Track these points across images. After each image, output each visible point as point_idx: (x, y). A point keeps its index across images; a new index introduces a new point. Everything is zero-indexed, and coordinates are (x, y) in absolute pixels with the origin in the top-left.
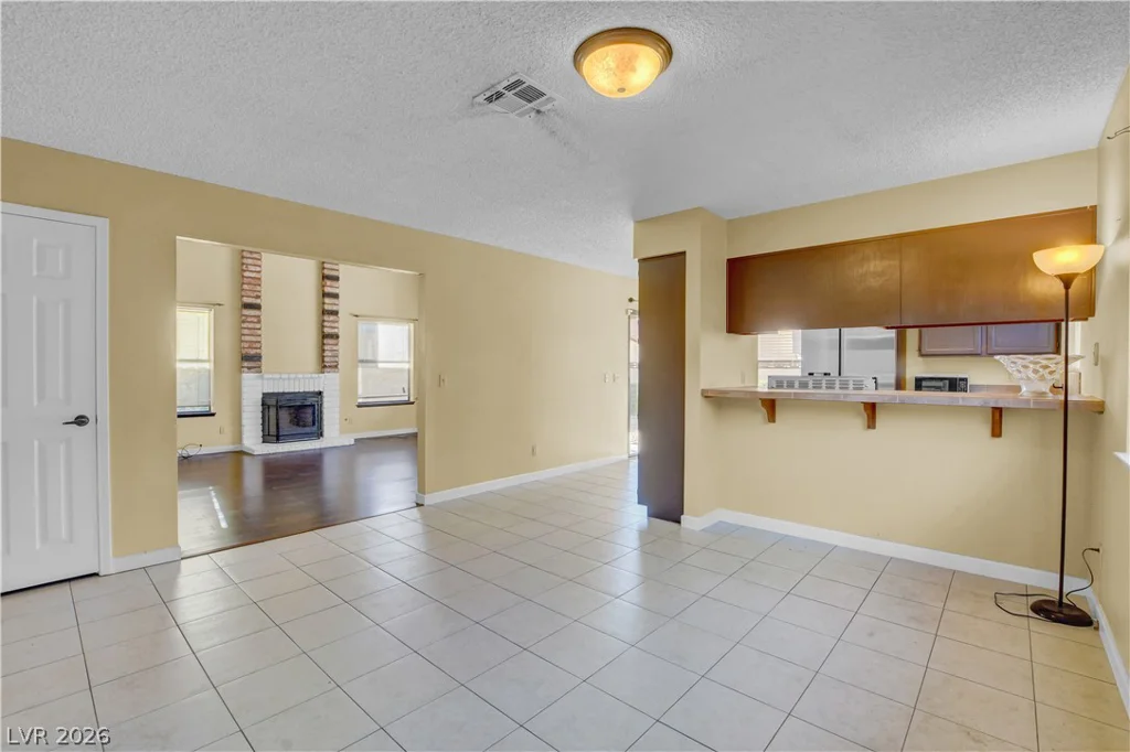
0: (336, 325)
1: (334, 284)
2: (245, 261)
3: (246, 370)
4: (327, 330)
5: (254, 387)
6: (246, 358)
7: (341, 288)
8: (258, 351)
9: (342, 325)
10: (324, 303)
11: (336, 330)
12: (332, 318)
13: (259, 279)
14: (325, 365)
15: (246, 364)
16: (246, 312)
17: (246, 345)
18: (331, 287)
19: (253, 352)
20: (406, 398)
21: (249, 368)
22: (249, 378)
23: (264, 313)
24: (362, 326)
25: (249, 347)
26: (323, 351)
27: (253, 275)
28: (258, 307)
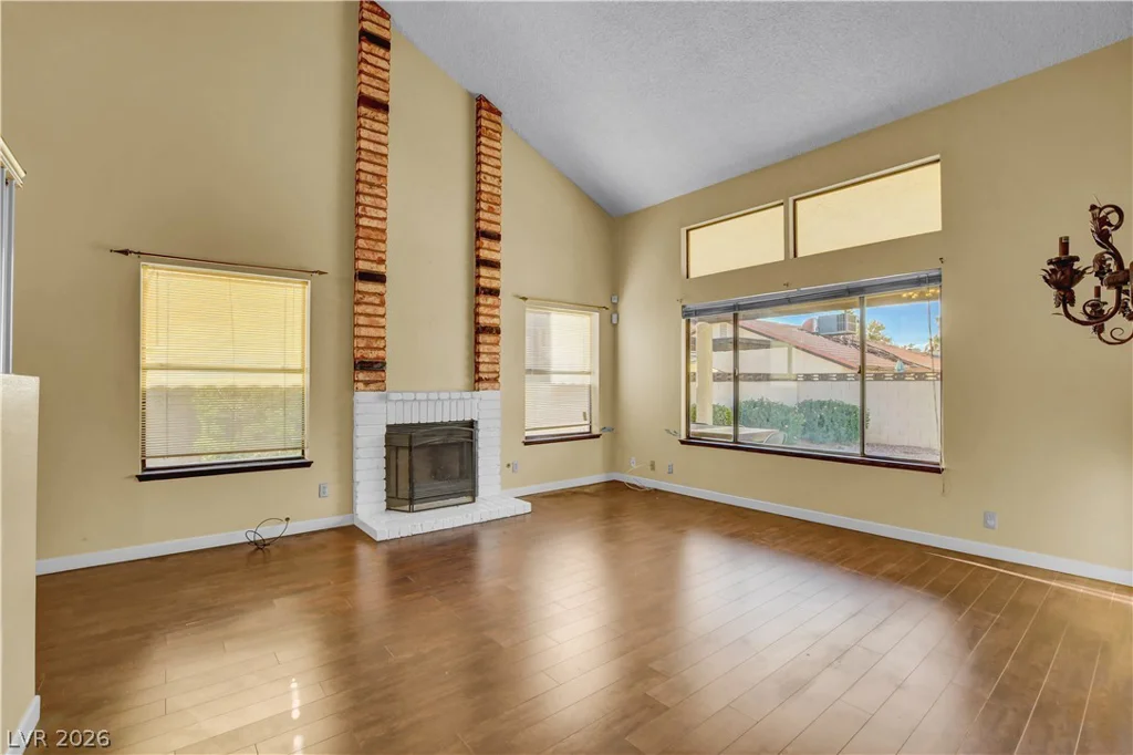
0: (496, 312)
1: (493, 244)
2: (362, 199)
3: (361, 385)
4: (483, 320)
5: (375, 415)
6: (363, 365)
7: (502, 252)
8: (381, 353)
9: (503, 313)
10: (478, 277)
11: (495, 321)
12: (490, 300)
13: (383, 231)
14: (478, 377)
15: (361, 376)
16: (362, 286)
17: (362, 343)
18: (489, 249)
19: (372, 355)
20: (586, 429)
21: (367, 383)
22: (365, 399)
23: (390, 289)
24: (531, 316)
25: (368, 347)
26: (477, 354)
27: (374, 224)
28: (379, 278)
